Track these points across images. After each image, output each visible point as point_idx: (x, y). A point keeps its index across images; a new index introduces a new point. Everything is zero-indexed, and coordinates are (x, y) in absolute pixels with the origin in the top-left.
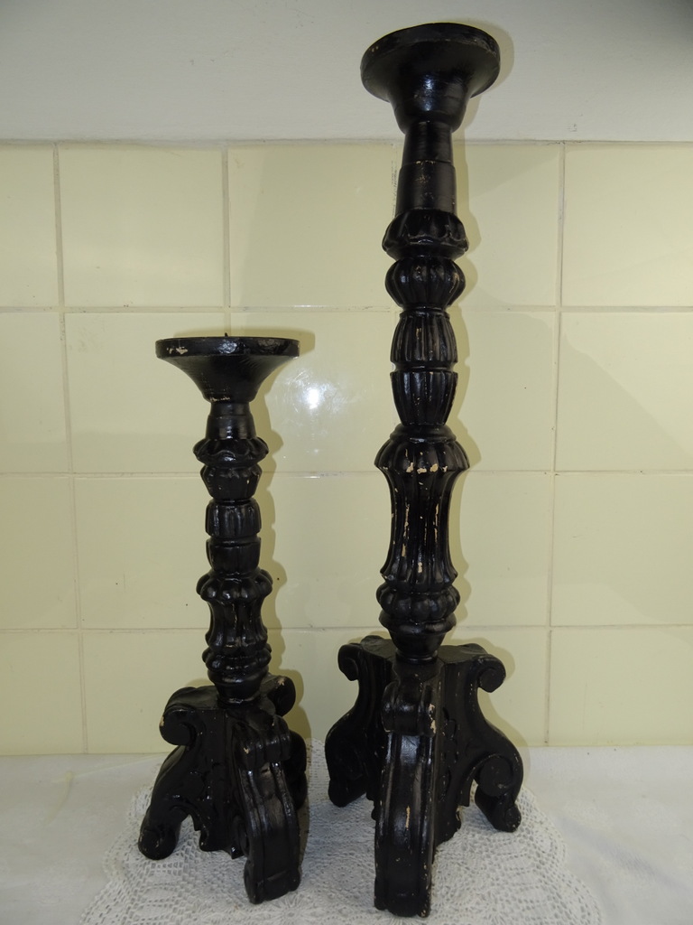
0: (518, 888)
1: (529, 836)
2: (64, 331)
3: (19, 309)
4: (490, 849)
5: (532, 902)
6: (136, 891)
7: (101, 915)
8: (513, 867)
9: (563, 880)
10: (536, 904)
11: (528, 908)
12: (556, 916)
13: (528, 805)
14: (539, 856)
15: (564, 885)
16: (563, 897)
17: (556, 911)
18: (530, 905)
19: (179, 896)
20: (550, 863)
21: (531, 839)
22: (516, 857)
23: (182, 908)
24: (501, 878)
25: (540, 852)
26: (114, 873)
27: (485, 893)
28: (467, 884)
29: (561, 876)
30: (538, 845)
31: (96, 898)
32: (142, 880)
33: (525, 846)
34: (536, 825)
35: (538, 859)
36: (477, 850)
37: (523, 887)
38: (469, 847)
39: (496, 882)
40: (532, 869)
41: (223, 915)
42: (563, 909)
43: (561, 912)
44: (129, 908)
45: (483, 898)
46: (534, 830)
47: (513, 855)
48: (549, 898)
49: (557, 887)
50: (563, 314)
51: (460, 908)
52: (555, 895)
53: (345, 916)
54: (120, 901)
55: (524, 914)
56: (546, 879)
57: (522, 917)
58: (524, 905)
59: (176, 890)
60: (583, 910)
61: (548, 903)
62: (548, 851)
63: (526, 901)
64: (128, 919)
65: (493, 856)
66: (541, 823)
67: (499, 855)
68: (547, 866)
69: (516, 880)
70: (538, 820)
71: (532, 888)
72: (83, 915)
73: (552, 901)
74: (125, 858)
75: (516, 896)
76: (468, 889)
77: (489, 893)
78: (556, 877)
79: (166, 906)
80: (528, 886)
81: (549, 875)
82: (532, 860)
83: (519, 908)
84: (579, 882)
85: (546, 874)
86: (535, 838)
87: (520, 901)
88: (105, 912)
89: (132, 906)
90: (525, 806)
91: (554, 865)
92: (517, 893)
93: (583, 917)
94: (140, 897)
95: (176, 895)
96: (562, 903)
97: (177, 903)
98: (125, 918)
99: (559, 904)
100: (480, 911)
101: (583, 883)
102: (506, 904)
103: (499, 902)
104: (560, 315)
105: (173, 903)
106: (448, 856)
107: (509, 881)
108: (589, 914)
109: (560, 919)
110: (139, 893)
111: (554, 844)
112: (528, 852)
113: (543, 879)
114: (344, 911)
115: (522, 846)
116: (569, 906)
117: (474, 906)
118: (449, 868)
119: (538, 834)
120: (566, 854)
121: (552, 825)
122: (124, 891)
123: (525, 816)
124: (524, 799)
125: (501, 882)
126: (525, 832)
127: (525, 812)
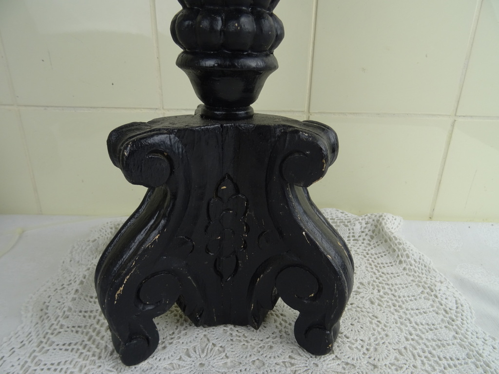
1: (432, 293)
5: (451, 359)
9: (478, 338)
10: (457, 362)
11: (450, 366)
13: (425, 266)
15: (480, 342)
20: (460, 319)
22: (425, 313)
25: (448, 309)
27: (401, 347)
28: (382, 338)
29: (475, 333)
30: (443, 302)
33: (431, 302)
34: (438, 284)
35: (447, 315)
38: (377, 301)
39: (409, 337)
45: (401, 353)
46: (437, 288)
47: (422, 311)
48: (468, 356)
51: (379, 364)
62: (454, 308)
66: (442, 283)
67: (407, 309)
68: (459, 323)
70: (438, 280)
71: (448, 345)
76: (383, 343)
77: (405, 348)
80: (445, 343)
83: (440, 366)
85: (458, 330)
86: (439, 296)
90: (423, 267)
91: (465, 322)
92: (434, 349)
96: (484, 362)
106: (358, 309)
107: (423, 336)
111: (459, 302)
112: (435, 308)
118: (361, 321)
119: (441, 292)
120: (473, 311)
121: (452, 284)
122: (33, 334)
123: (424, 275)
124: (421, 261)
125: (416, 338)
126: (428, 290)
127: (424, 271)
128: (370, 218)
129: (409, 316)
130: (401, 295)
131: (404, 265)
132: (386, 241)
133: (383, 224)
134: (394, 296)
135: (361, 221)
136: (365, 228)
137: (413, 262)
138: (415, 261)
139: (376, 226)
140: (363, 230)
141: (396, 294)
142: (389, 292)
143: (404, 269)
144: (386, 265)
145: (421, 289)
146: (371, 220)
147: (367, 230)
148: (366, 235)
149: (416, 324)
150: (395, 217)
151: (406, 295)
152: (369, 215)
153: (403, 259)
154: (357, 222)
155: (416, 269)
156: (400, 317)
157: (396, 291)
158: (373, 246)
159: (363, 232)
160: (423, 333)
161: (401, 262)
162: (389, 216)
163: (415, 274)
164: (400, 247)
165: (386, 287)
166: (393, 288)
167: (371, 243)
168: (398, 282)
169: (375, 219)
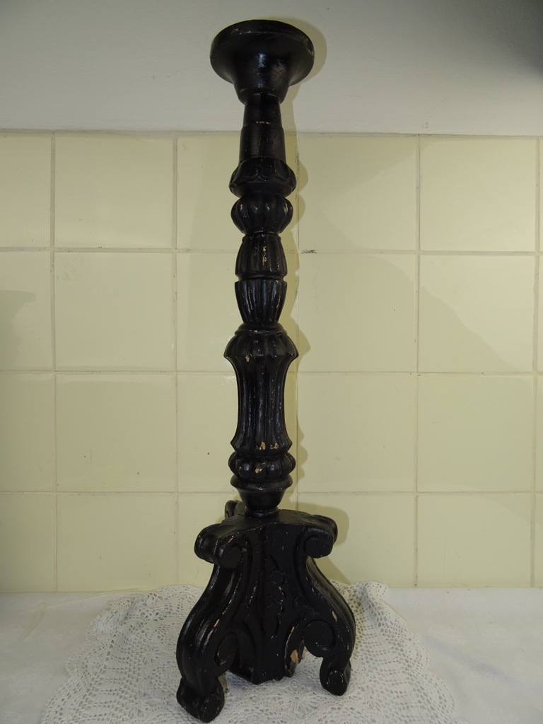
0: (390, 683)
1: (400, 648)
2: (53, 266)
3: (21, 249)
4: (369, 657)
5: (401, 692)
6: (91, 684)
7: (63, 700)
8: (387, 669)
9: (426, 678)
10: (404, 694)
11: (398, 697)
12: (420, 702)
14: (407, 662)
15: (426, 681)
16: (425, 689)
17: (420, 698)
18: (399, 694)
19: (125, 687)
20: (415, 666)
21: (402, 650)
22: (389, 662)
23: (127, 696)
24: (377, 676)
25: (408, 659)
26: (75, 670)
27: (364, 686)
29: (425, 676)
30: (406, 654)
31: (60, 689)
32: (96, 677)
34: (407, 641)
35: (407, 664)
36: (359, 657)
37: (394, 682)
39: (373, 679)
40: (402, 670)
41: (159, 701)
42: (425, 697)
43: (423, 699)
44: (85, 695)
45: (363, 690)
46: (404, 644)
47: (387, 661)
48: (414, 690)
49: (421, 682)
50: (421, 256)
52: (419, 688)
53: (255, 701)
54: (78, 690)
55: (394, 700)
56: (413, 677)
57: (393, 703)
58: (395, 695)
59: (122, 684)
60: (440, 698)
61: (413, 693)
62: (415, 658)
63: (396, 692)
64: (84, 703)
65: (371, 662)
66: (410, 640)
67: (376, 661)
68: (414, 668)
69: (389, 678)
70: (407, 637)
71: (401, 683)
72: (49, 700)
73: (417, 692)
74: (85, 661)
75: (389, 688)
77: (368, 687)
78: (420, 676)
79: (114, 694)
80: (398, 682)
81: (415, 675)
82: (402, 664)
83: (391, 697)
84: (438, 679)
85: (412, 673)
86: (404, 649)
87: (392, 692)
88: (66, 698)
89: (88, 694)
90: (398, 628)
91: (419, 668)
92: (391, 687)
93: (441, 703)
94: (93, 688)
95: (122, 687)
96: (424, 693)
97: (123, 692)
98: (82, 702)
99: (422, 694)
100: (360, 699)
101: (441, 680)
102: (381, 694)
103: (375, 692)
104: (419, 257)
105: (120, 692)
107: (384, 678)
108: (445, 701)
109: (423, 704)
110: (93, 686)
112: (399, 659)
113: (409, 677)
114: (254, 698)
115: (395, 655)
116: (430, 695)
117: (355, 695)
119: (407, 647)
120: (429, 661)
121: (419, 641)
122: (81, 684)
123: (397, 635)
124: (397, 623)
125: (377, 679)
126: (397, 646)
127: (398, 632)
128: (358, 586)
129: (376, 665)
130: (375, 650)
131: (382, 627)
132: (370, 607)
133: (368, 590)
134: (369, 651)
135: (349, 589)
136: (354, 596)
137: (390, 624)
138: (391, 622)
139: (362, 594)
140: (351, 597)
141: (370, 650)
142: (365, 649)
143: (382, 630)
144: (367, 628)
145: (391, 646)
146: (358, 589)
147: (355, 598)
148: (354, 602)
149: (381, 671)
150: (380, 585)
151: (378, 650)
152: (357, 583)
153: (381, 622)
154: (346, 590)
155: (392, 630)
156: (370, 666)
157: (370, 647)
158: (359, 612)
159: (352, 600)
160: (384, 676)
161: (380, 625)
162: (375, 584)
163: (390, 634)
164: (380, 611)
165: (364, 645)
166: (368, 646)
167: (358, 610)
168: (374, 641)
169: (362, 587)
